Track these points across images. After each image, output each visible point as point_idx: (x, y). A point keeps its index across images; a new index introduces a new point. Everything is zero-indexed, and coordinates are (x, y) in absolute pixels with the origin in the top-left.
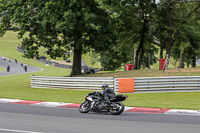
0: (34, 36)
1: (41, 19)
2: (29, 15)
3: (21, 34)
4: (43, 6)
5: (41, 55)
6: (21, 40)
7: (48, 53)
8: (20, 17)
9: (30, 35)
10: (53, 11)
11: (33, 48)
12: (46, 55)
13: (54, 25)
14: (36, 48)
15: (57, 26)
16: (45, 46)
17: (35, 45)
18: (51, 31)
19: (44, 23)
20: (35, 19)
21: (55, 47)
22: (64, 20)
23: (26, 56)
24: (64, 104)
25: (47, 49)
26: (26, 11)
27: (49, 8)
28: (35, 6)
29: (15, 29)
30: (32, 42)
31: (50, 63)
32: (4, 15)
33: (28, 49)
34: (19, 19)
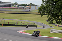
0: (52, 17)
1: (54, 12)
2: (50, 10)
3: (48, 16)
4: (55, 8)
5: (54, 23)
6: (48, 18)
7: (56, 22)
9: (51, 17)
10: (58, 9)
12: (55, 23)
13: (58, 14)
14: (52, 21)
15: (59, 14)
17: (52, 20)
18: (57, 15)
19: (55, 13)
20: (52, 12)
21: (58, 20)
22: (61, 12)
23: (49, 23)
25: (56, 21)
26: (49, 9)
27: (57, 8)
28: (52, 8)
29: (46, 15)
30: (51, 19)
31: (57, 25)
32: (42, 10)
33: (50, 21)
34: (47, 12)
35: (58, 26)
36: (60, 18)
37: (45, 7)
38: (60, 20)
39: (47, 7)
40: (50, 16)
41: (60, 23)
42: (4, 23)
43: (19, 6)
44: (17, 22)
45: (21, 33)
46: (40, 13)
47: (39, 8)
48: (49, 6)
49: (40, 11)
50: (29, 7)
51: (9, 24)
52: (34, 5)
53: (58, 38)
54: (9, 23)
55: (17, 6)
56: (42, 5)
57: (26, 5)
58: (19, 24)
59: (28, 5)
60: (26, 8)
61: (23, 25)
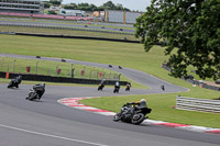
0: (183, 53)
1: (191, 35)
2: (179, 30)
3: (169, 50)
4: (194, 20)
5: (188, 74)
6: (169, 56)
7: (197, 72)
8: (168, 31)
9: (179, 52)
10: (205, 27)
11: (181, 66)
12: (194, 75)
13: (205, 42)
15: (209, 43)
16: (194, 65)
17: (183, 63)
18: (202, 48)
19: (194, 39)
20: (184, 34)
21: (206, 66)
22: (216, 37)
23: (173, 75)
24: (212, 129)
25: (196, 68)
26: (175, 25)
27: (201, 23)
28: (185, 19)
29: (162, 44)
30: (180, 59)
31: (198, 83)
32: (151, 28)
33: (175, 67)
34: (167, 33)
35: (205, 86)
36: (211, 56)
37: (159, 18)
38: (210, 63)
39: (165, 18)
40: (175, 51)
41: (209, 77)
42: (11, 71)
43: (67, 11)
44: (60, 67)
45: (70, 108)
46: (140, 39)
47: (139, 21)
48: (174, 14)
49: (140, 32)
50: (102, 14)
51: (31, 72)
52: (119, 9)
53: (204, 128)
54: (28, 69)
55: (59, 10)
56: (148, 8)
57: (93, 6)
58: (65, 74)
59: (101, 10)
60: (92, 20)
61: (80, 77)
